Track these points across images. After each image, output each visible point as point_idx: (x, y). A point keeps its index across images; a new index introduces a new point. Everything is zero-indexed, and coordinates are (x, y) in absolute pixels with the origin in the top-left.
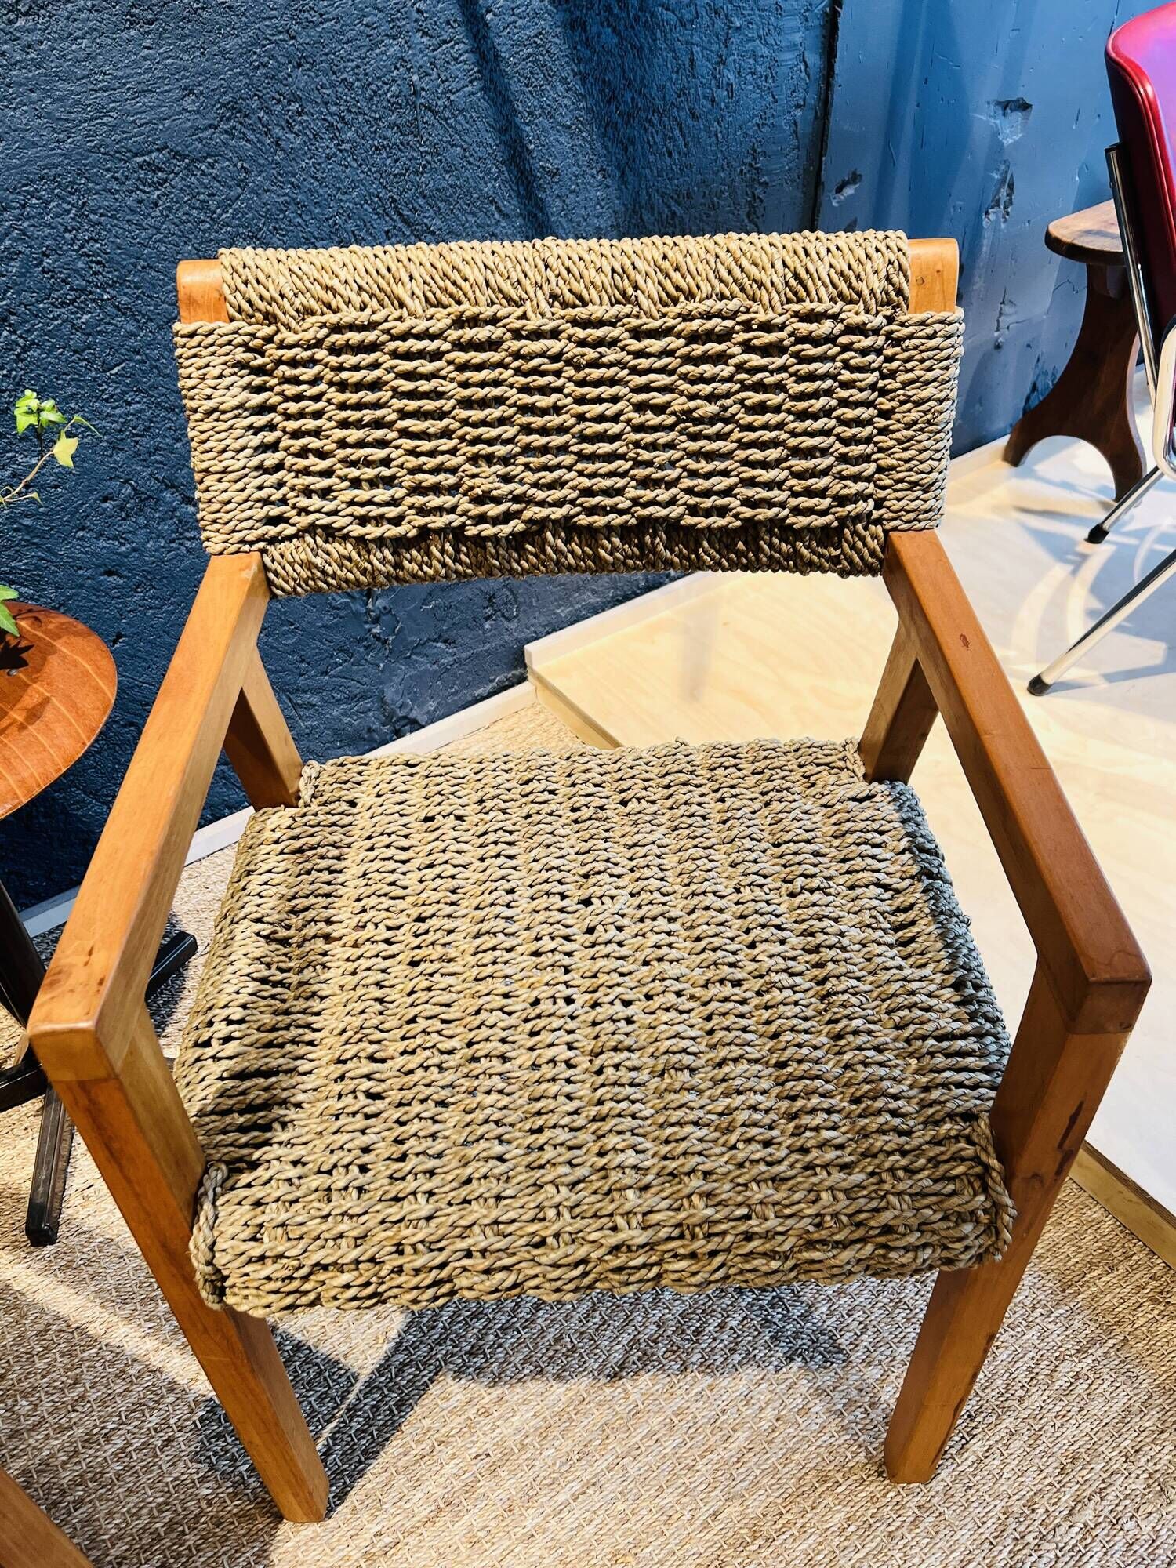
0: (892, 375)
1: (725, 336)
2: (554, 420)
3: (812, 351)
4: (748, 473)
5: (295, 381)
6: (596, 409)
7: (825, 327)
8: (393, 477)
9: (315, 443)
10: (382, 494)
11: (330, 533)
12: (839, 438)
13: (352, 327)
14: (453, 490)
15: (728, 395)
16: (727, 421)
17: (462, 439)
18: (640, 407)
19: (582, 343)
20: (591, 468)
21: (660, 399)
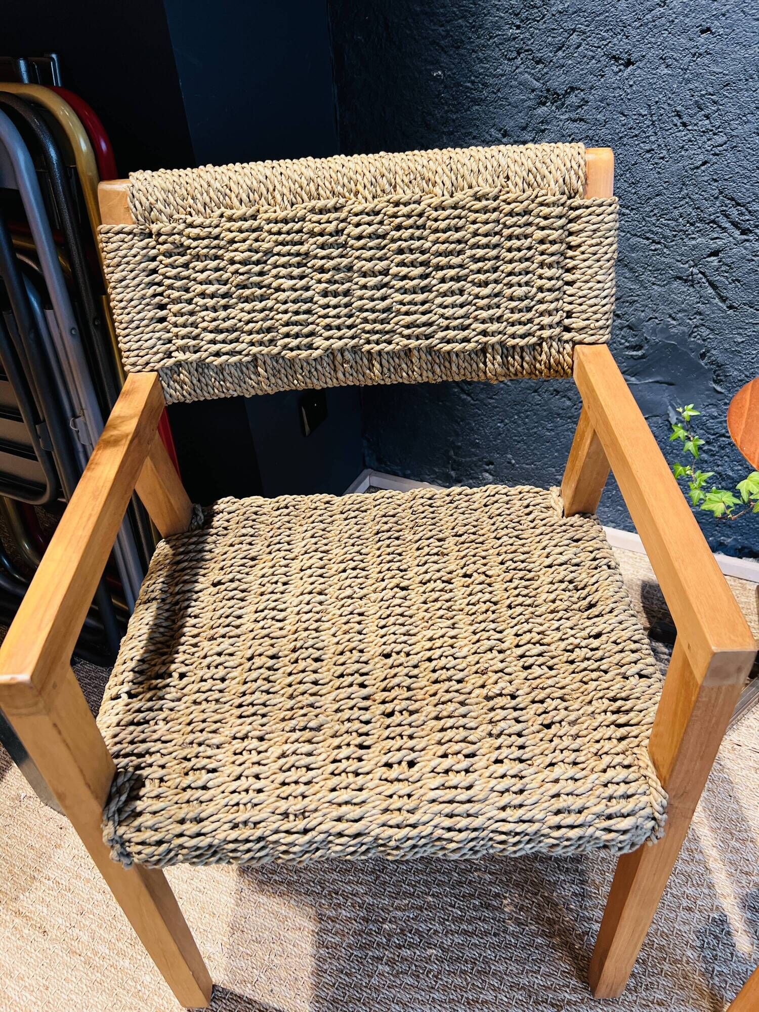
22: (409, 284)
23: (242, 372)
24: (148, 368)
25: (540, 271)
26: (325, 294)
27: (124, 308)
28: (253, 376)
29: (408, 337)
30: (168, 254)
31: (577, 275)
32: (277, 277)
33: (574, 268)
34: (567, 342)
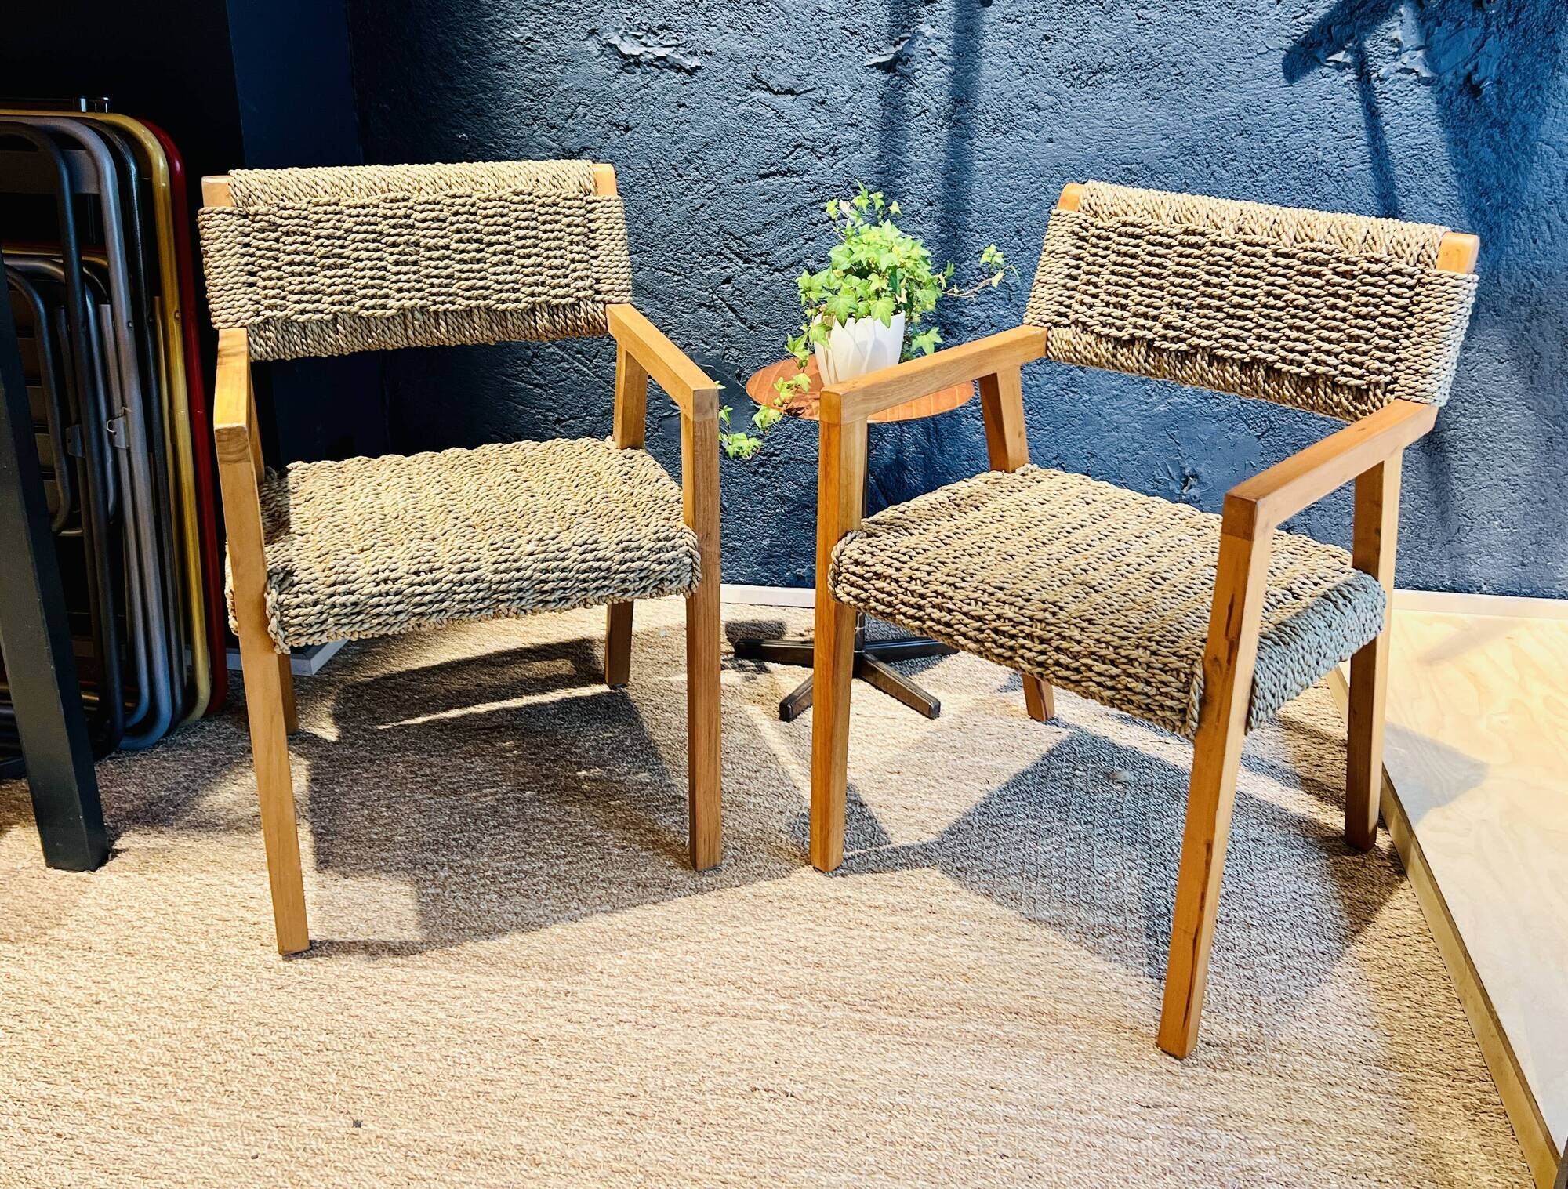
2: (1218, 292)
4: (1319, 344)
11: (1085, 327)
14: (1155, 318)
15: (1317, 296)
16: (1314, 311)
17: (1168, 292)
18: (1268, 294)
19: (1245, 254)
20: (1231, 322)
21: (1279, 291)
22: (467, 256)
23: (323, 330)
24: (239, 324)
25: (569, 248)
26: (397, 263)
29: (469, 299)
31: (599, 251)
32: (355, 250)
33: (596, 245)
34: (598, 302)
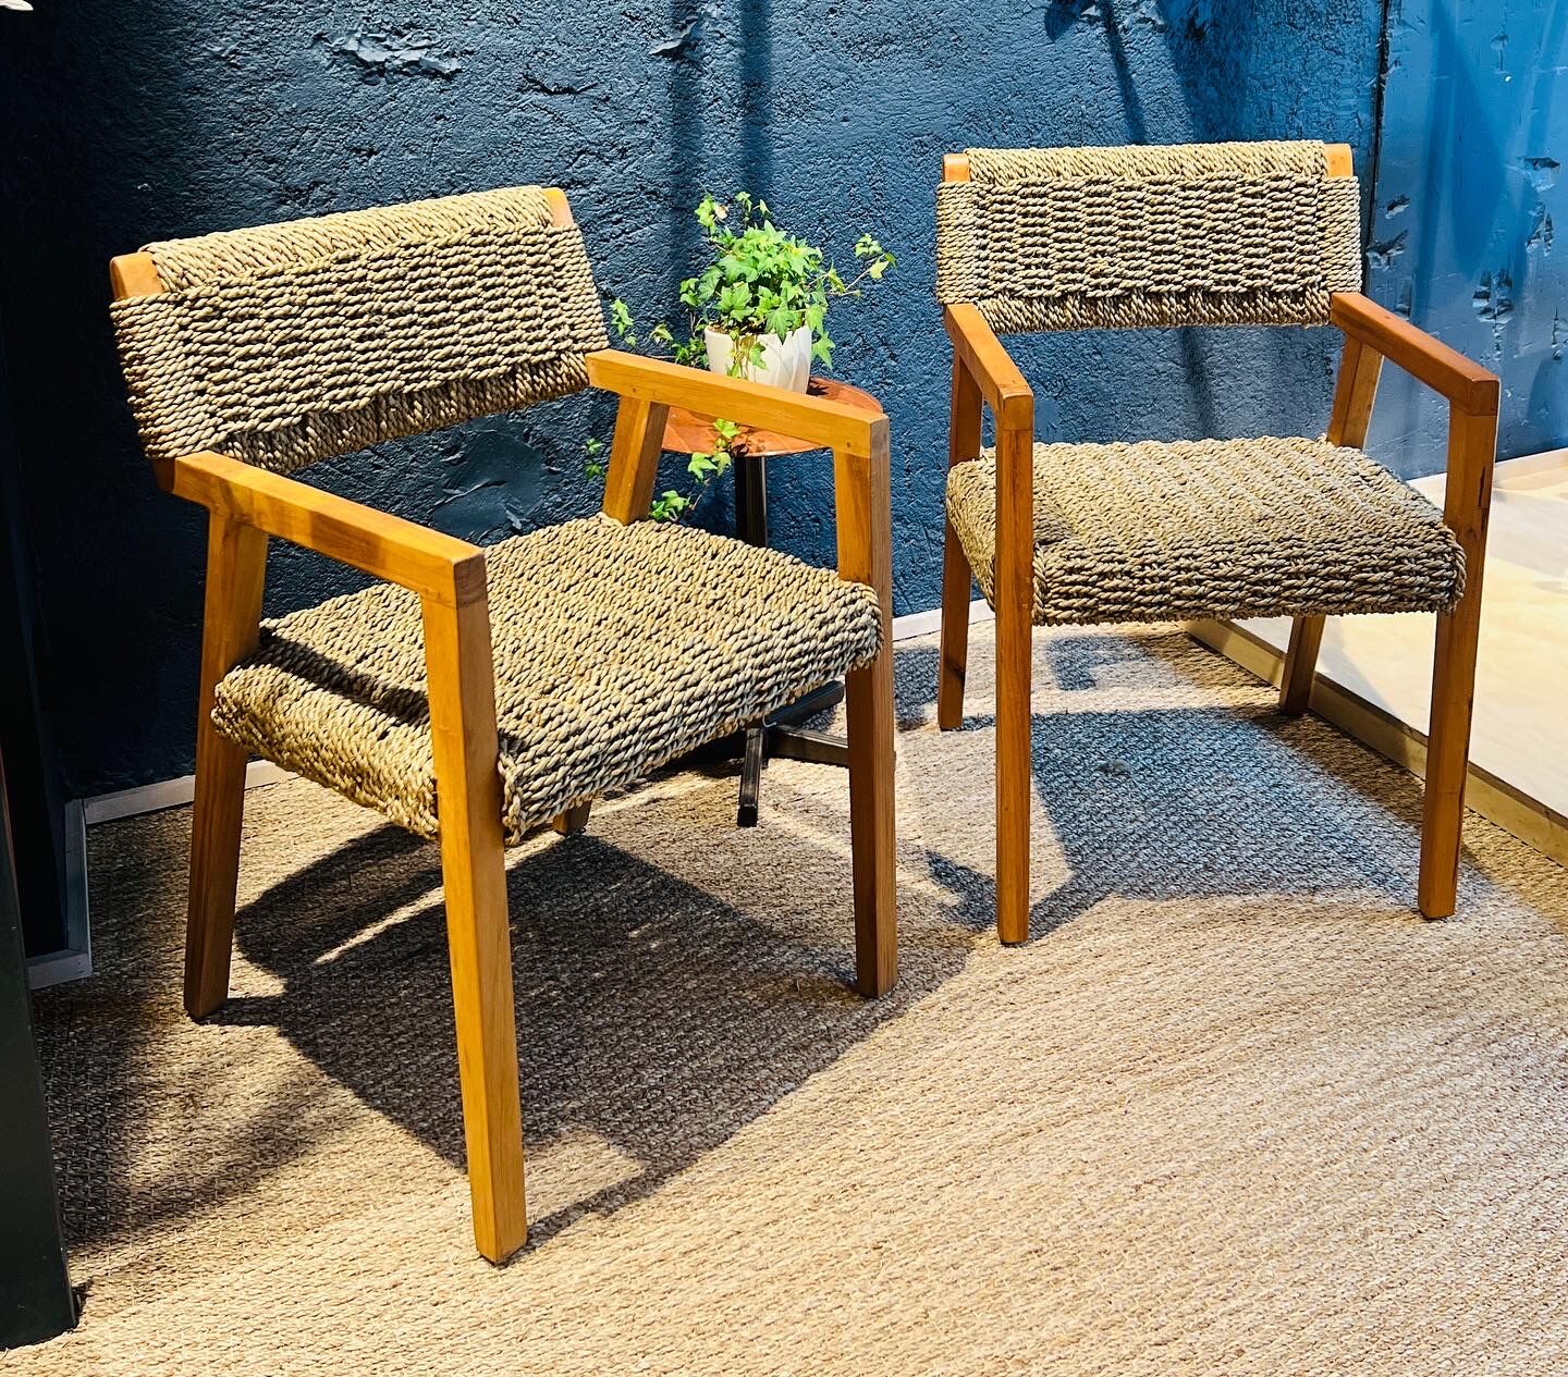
0: (1323, 209)
1: (1232, 189)
2: (1139, 233)
3: (1279, 195)
4: (1248, 261)
5: (1002, 212)
6: (1162, 227)
7: (1284, 184)
8: (1049, 264)
9: (1008, 245)
10: (1043, 272)
11: (1013, 294)
12: (1298, 242)
13: (1034, 184)
14: (1082, 270)
15: (1235, 219)
16: (1235, 233)
17: (1087, 243)
18: (1186, 226)
19: (1155, 193)
20: (1159, 258)
21: (1197, 221)
22: (436, 318)
23: (289, 436)
24: (199, 447)
25: (539, 292)
26: (360, 339)
27: (166, 383)
28: (300, 441)
29: (444, 370)
30: (205, 319)
31: (569, 291)
32: (314, 329)
33: (565, 285)
34: (578, 352)
